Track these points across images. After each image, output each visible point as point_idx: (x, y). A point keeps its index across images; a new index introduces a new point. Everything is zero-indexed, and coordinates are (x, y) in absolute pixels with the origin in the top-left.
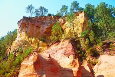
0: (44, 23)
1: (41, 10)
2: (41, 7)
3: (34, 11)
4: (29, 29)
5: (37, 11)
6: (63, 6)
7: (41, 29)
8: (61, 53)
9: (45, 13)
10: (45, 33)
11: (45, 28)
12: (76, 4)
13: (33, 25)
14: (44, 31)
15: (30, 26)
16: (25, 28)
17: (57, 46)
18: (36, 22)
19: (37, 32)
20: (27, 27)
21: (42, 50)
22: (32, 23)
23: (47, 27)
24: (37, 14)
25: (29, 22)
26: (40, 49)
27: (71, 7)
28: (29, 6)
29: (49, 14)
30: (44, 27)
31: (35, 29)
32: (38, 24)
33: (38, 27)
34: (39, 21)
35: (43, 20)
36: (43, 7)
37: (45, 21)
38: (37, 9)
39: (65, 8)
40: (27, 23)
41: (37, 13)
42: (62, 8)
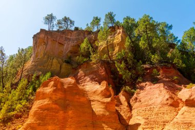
0: (69, 39)
1: (65, 21)
2: (66, 18)
4: (49, 47)
5: (59, 23)
6: (94, 18)
7: (65, 47)
9: (71, 26)
10: (71, 52)
12: (110, 17)
13: (54, 41)
14: (69, 49)
15: (50, 43)
16: (42, 44)
18: (58, 38)
19: (60, 50)
20: (45, 43)
22: (53, 39)
23: (72, 44)
24: (60, 27)
25: (49, 37)
27: (105, 20)
29: (75, 27)
30: (69, 44)
31: (56, 47)
32: (61, 40)
34: (62, 37)
35: (68, 35)
36: (68, 18)
37: (71, 36)
38: (59, 20)
39: (97, 20)
40: (46, 38)
41: (60, 25)
42: (93, 20)
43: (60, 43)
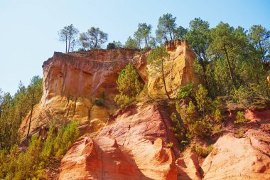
0: (101, 65)
1: (93, 35)
2: (93, 29)
3: (77, 37)
4: (68, 79)
5: (83, 38)
6: (140, 25)
7: (94, 78)
8: (138, 131)
9: (102, 42)
10: (104, 85)
11: (102, 75)
12: (168, 21)
13: (76, 70)
14: (101, 81)
15: (70, 73)
16: (58, 76)
17: (131, 117)
18: (83, 64)
19: (86, 84)
20: (63, 74)
21: (99, 124)
22: (75, 66)
23: (106, 73)
24: (84, 45)
25: (69, 64)
27: (158, 27)
28: (65, 28)
29: (110, 44)
30: (100, 73)
31: (80, 79)
32: (88, 68)
33: (88, 74)
34: (89, 62)
35: (98, 58)
36: (98, 29)
37: (103, 60)
38: (84, 34)
39: (145, 30)
40: (63, 66)
41: (84, 41)
42: (139, 30)
43: (85, 72)
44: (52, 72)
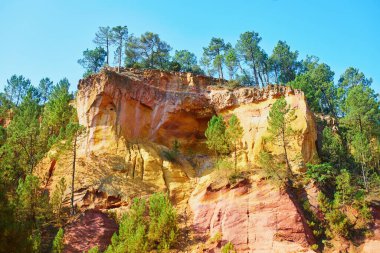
0: (164, 95)
1: (145, 42)
4: (123, 115)
7: (155, 113)
8: (265, 222)
10: (166, 126)
11: (165, 110)
13: (132, 100)
14: (165, 119)
15: (124, 105)
16: (108, 109)
17: (245, 197)
18: (142, 91)
19: (144, 123)
20: (115, 106)
22: (131, 94)
23: (171, 108)
25: (124, 91)
26: (174, 191)
30: (162, 107)
31: (136, 115)
32: (147, 99)
33: (147, 108)
34: (149, 89)
35: (161, 85)
37: (167, 88)
40: (117, 93)
43: (144, 105)
44: (100, 102)
